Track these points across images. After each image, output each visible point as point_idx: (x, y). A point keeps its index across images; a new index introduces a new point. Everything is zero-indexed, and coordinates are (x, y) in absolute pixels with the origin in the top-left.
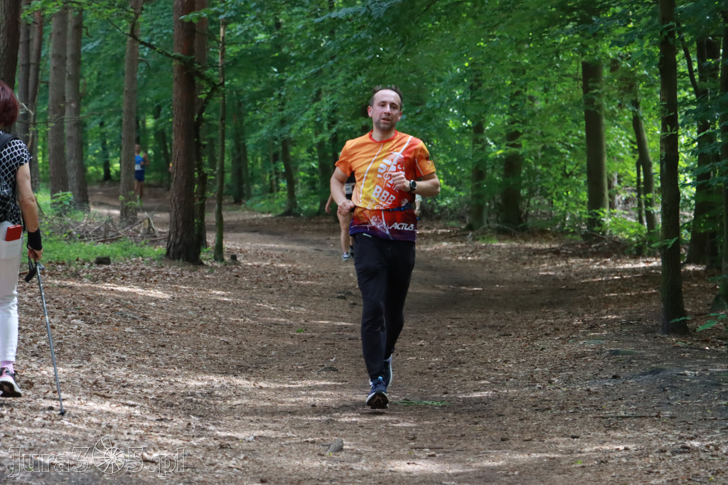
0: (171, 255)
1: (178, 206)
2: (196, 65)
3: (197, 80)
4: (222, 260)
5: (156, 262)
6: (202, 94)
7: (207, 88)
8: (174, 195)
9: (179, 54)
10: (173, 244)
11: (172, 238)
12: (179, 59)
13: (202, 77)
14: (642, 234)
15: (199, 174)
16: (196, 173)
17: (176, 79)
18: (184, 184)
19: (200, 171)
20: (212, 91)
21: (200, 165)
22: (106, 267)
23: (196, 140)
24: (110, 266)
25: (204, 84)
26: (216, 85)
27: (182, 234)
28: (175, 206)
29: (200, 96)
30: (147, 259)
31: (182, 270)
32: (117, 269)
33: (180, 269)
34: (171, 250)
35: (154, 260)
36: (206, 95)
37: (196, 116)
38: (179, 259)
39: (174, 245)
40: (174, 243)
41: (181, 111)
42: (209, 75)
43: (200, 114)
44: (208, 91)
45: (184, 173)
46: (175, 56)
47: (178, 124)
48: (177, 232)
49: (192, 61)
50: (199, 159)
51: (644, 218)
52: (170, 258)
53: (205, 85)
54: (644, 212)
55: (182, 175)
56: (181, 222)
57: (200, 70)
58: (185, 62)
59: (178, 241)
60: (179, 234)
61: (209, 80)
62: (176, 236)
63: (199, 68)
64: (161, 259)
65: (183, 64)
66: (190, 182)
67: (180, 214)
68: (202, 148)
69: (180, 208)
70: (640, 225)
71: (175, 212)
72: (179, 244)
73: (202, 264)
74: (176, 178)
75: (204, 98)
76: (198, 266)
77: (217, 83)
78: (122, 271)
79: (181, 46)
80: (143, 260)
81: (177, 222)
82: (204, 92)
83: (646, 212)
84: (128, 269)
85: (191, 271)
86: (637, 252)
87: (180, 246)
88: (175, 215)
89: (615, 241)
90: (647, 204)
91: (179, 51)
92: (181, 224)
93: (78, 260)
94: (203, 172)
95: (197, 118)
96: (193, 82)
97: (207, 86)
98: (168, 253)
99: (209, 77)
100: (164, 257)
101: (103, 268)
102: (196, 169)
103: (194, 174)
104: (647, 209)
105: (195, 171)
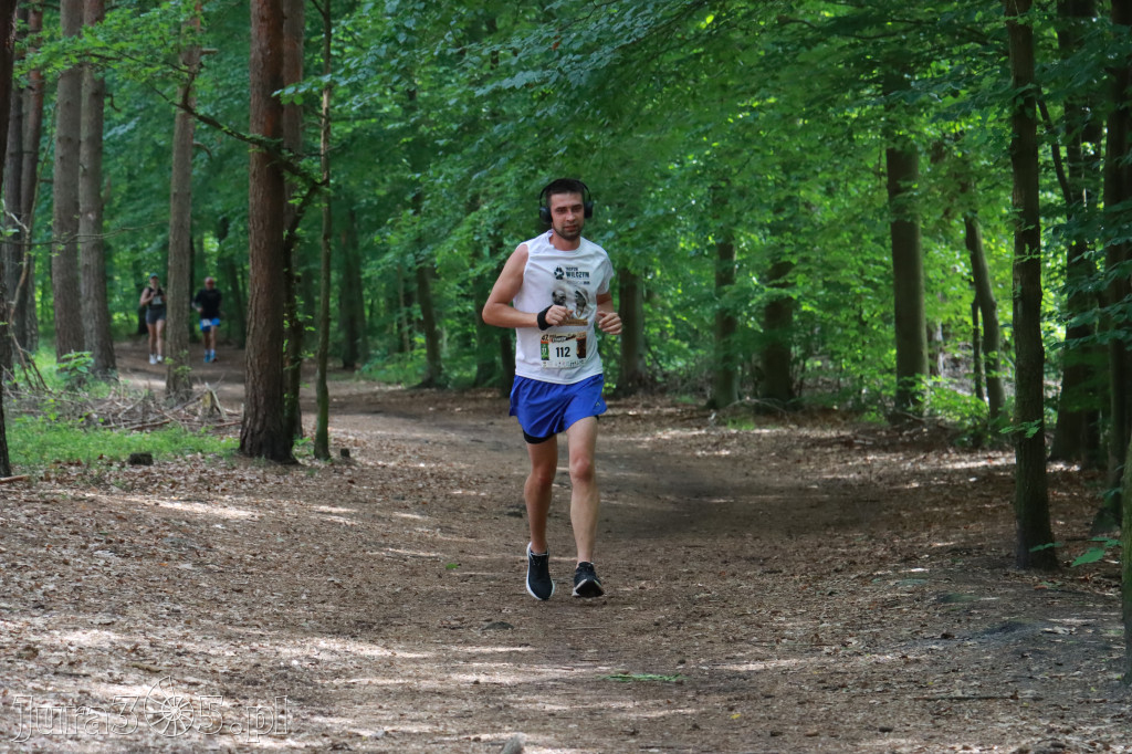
0: (247, 449)
1: (258, 373)
2: (285, 152)
3: (287, 175)
4: (327, 457)
5: (224, 460)
6: (295, 197)
7: (303, 189)
8: (252, 356)
9: (259, 136)
10: (250, 432)
11: (248, 422)
12: (259, 143)
13: (295, 171)
14: (981, 415)
15: (290, 322)
16: (285, 322)
17: (254, 175)
18: (267, 339)
19: (292, 318)
20: (309, 194)
21: (292, 310)
22: (146, 468)
23: (286, 270)
24: (151, 467)
25: (297, 180)
26: (316, 184)
27: (265, 416)
28: (254, 372)
29: (291, 202)
30: (209, 457)
31: (265, 472)
32: (163, 472)
33: (261, 471)
34: (248, 441)
35: (221, 458)
36: (301, 200)
37: (286, 233)
38: (260, 456)
39: (252, 435)
40: (253, 430)
41: (261, 224)
42: (305, 168)
43: (292, 230)
44: (305, 193)
45: (267, 322)
46: (252, 138)
47: (258, 245)
48: (256, 411)
49: (279, 147)
50: (290, 299)
51: (985, 390)
52: (246, 455)
53: (301, 184)
54: (984, 380)
55: (264, 324)
56: (263, 399)
57: (291, 161)
58: (267, 148)
59: (258, 427)
60: (260, 416)
61: (306, 176)
62: (255, 420)
63: (291, 158)
64: (232, 456)
65: (265, 151)
66: (277, 335)
67: (261, 388)
68: (294, 282)
69: (260, 376)
70: (979, 400)
71: (253, 383)
72: (260, 432)
73: (295, 463)
74: (254, 329)
75: (297, 204)
76: (291, 468)
77: (319, 181)
78: (171, 474)
79: (261, 123)
80: (203, 458)
81: (255, 397)
82: (298, 194)
83: (988, 379)
84: (179, 472)
85: (278, 475)
86: (973, 442)
87: (261, 436)
88: (254, 387)
89: (941, 427)
90: (989, 367)
91: (258, 131)
92: (262, 402)
93: (101, 458)
94: (297, 320)
95: (287, 236)
96: (280, 179)
97: (304, 185)
98: (242, 446)
99: (306, 171)
100: (235, 453)
101: (141, 470)
102: (286, 314)
103: (283, 324)
104: (990, 376)
105: (284, 318)
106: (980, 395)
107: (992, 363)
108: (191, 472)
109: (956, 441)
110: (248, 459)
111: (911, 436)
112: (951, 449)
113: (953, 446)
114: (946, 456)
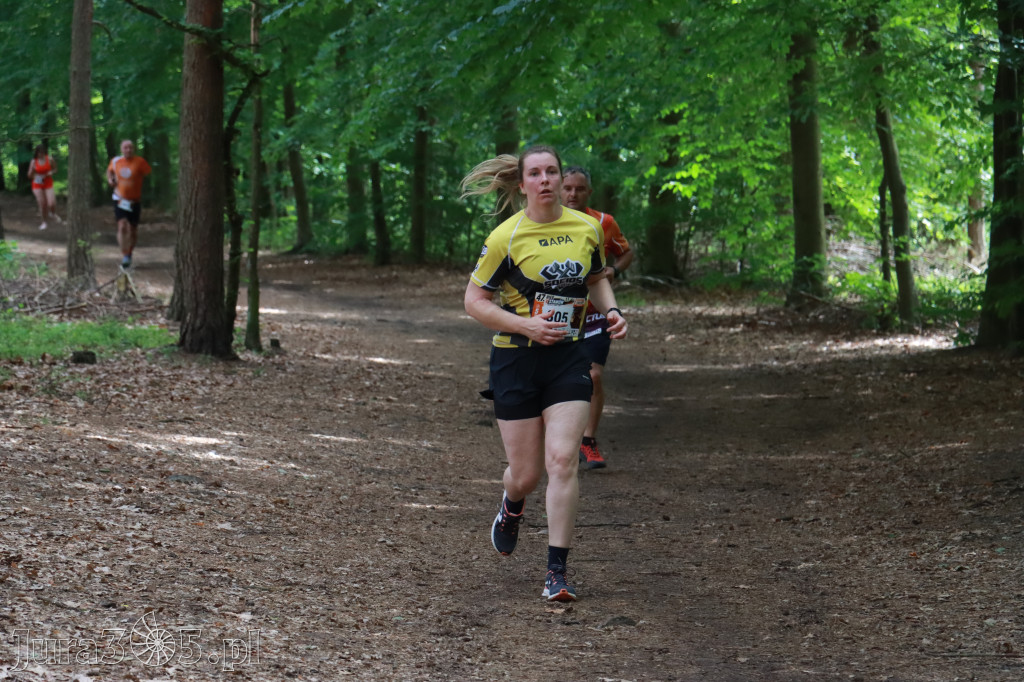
0: (187, 344)
1: (198, 268)
2: (225, 43)
3: (227, 68)
4: (259, 349)
5: (165, 356)
6: (235, 89)
7: (243, 80)
9: (199, 26)
10: (190, 328)
11: (187, 317)
12: (198, 33)
13: (235, 62)
15: (230, 216)
16: (226, 216)
17: (193, 66)
18: (208, 233)
19: (232, 211)
20: (249, 85)
21: (232, 202)
22: (91, 367)
23: (225, 163)
24: (95, 366)
25: (238, 72)
26: (256, 75)
27: (205, 311)
28: (194, 268)
29: (231, 93)
30: (149, 353)
31: (212, 372)
32: (107, 372)
34: (188, 337)
35: (162, 354)
36: (241, 91)
37: (225, 124)
38: (199, 351)
39: (193, 330)
40: (193, 325)
41: (201, 117)
42: (245, 59)
43: (232, 122)
44: (245, 84)
45: (207, 216)
46: (191, 29)
48: (197, 307)
49: (219, 37)
50: (229, 191)
51: (894, 274)
52: (185, 350)
53: (240, 75)
54: (892, 263)
55: (204, 218)
56: (202, 293)
57: (231, 52)
58: (207, 39)
59: (198, 323)
60: (200, 311)
61: (246, 68)
62: (196, 316)
63: (231, 49)
64: (173, 352)
65: (205, 42)
66: (216, 229)
68: (233, 175)
69: (201, 271)
70: (887, 283)
71: (193, 277)
72: (200, 328)
73: (236, 358)
74: (195, 222)
75: (237, 96)
76: (233, 363)
77: (258, 73)
78: (117, 374)
79: (201, 12)
80: (143, 353)
81: (196, 293)
82: (237, 86)
83: (897, 262)
84: (124, 371)
85: (226, 374)
86: (880, 324)
87: (202, 331)
88: (194, 282)
89: (843, 308)
90: (898, 251)
91: (197, 21)
92: (203, 297)
93: (44, 357)
94: (236, 213)
95: (227, 129)
96: (220, 71)
97: (244, 76)
98: (182, 342)
99: (246, 62)
100: (176, 349)
101: (85, 369)
102: (225, 208)
103: (223, 217)
104: (899, 259)
105: (224, 212)
106: (887, 277)
107: (902, 246)
108: (137, 371)
109: (863, 325)
110: (191, 356)
111: (816, 318)
112: (858, 331)
113: (860, 328)
114: (857, 339)
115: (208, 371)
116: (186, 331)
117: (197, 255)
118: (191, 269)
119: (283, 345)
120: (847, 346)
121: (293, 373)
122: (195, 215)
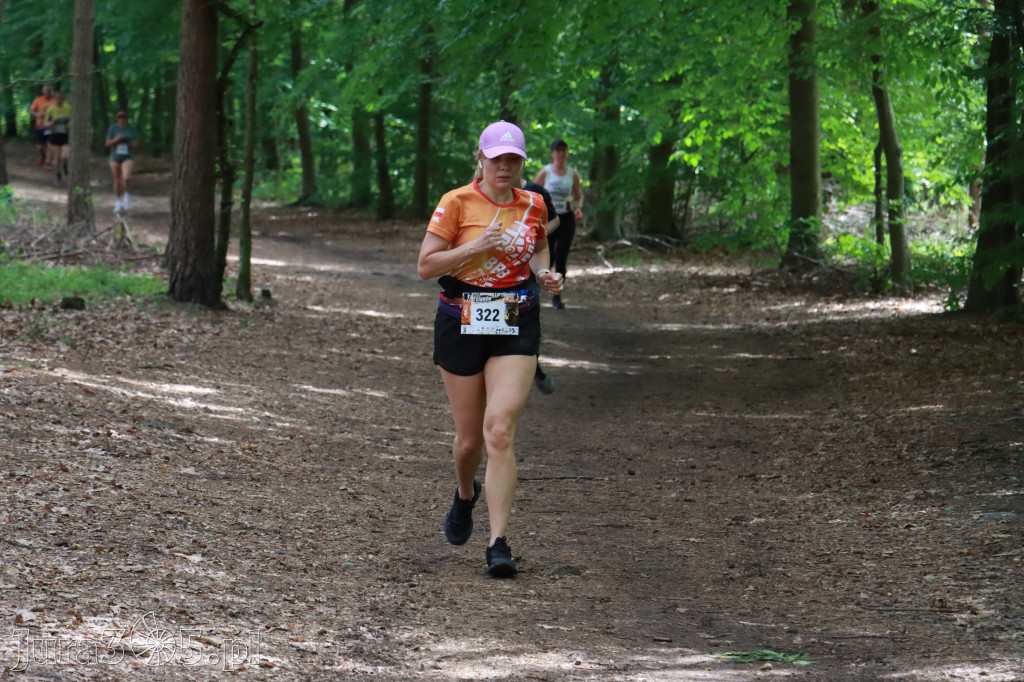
0: (177, 294)
1: (189, 217)
3: (221, 18)
4: (250, 299)
5: (155, 304)
6: (228, 40)
7: (237, 31)
8: (183, 199)
10: (180, 277)
11: (178, 266)
13: (230, 13)
15: (222, 167)
16: (217, 166)
17: (188, 16)
18: (199, 183)
19: (223, 161)
20: (244, 36)
21: (223, 154)
22: (79, 313)
23: (218, 113)
24: (84, 312)
25: (232, 25)
26: (250, 26)
27: (195, 261)
28: (185, 216)
29: (225, 44)
30: (139, 300)
31: (199, 321)
32: (96, 318)
34: (177, 286)
35: (151, 302)
36: (235, 42)
37: (219, 75)
38: (188, 300)
39: (183, 279)
40: (183, 274)
41: (195, 67)
42: (240, 10)
43: (225, 71)
44: (239, 35)
45: (199, 165)
48: (187, 257)
50: (221, 142)
51: (887, 237)
52: (175, 299)
53: (235, 27)
54: (886, 226)
55: (196, 167)
59: (188, 272)
60: (191, 260)
61: (240, 19)
62: (185, 265)
64: (163, 300)
66: (208, 179)
67: (192, 232)
68: (227, 125)
70: (880, 246)
72: (190, 277)
73: (225, 308)
74: (187, 172)
75: (231, 47)
76: (221, 313)
77: (253, 24)
78: (105, 320)
80: (133, 301)
81: (186, 241)
82: (231, 36)
83: (891, 226)
84: (113, 318)
85: (214, 323)
86: (873, 286)
87: (191, 280)
88: (185, 231)
89: (837, 270)
90: (893, 214)
92: (193, 246)
93: (33, 302)
94: (228, 164)
95: (220, 79)
96: (215, 21)
97: (238, 27)
98: (172, 291)
99: (240, 13)
100: (166, 298)
101: (74, 315)
102: (217, 158)
103: (215, 168)
104: (893, 222)
105: (216, 162)
106: (880, 240)
107: (896, 209)
108: (125, 318)
109: (856, 287)
110: (180, 305)
111: (809, 279)
112: (850, 294)
113: (853, 290)
114: (848, 301)
115: (195, 319)
116: (176, 281)
117: (187, 204)
118: (182, 218)
119: (275, 296)
120: (838, 307)
121: (281, 324)
122: (187, 164)
